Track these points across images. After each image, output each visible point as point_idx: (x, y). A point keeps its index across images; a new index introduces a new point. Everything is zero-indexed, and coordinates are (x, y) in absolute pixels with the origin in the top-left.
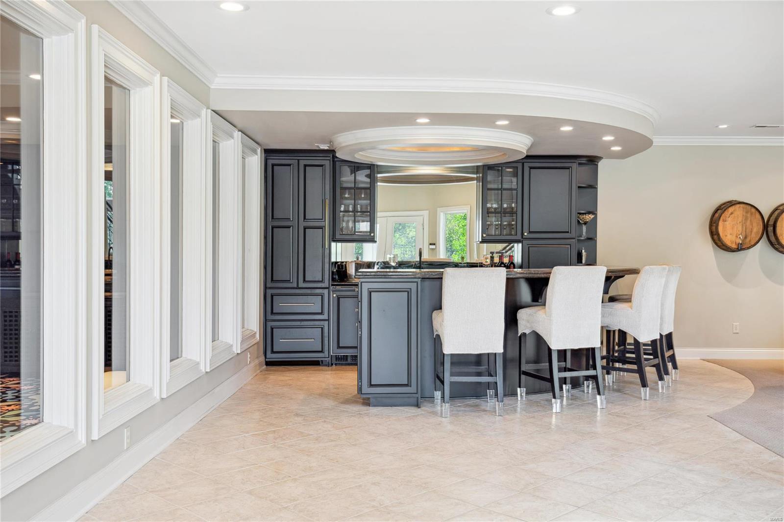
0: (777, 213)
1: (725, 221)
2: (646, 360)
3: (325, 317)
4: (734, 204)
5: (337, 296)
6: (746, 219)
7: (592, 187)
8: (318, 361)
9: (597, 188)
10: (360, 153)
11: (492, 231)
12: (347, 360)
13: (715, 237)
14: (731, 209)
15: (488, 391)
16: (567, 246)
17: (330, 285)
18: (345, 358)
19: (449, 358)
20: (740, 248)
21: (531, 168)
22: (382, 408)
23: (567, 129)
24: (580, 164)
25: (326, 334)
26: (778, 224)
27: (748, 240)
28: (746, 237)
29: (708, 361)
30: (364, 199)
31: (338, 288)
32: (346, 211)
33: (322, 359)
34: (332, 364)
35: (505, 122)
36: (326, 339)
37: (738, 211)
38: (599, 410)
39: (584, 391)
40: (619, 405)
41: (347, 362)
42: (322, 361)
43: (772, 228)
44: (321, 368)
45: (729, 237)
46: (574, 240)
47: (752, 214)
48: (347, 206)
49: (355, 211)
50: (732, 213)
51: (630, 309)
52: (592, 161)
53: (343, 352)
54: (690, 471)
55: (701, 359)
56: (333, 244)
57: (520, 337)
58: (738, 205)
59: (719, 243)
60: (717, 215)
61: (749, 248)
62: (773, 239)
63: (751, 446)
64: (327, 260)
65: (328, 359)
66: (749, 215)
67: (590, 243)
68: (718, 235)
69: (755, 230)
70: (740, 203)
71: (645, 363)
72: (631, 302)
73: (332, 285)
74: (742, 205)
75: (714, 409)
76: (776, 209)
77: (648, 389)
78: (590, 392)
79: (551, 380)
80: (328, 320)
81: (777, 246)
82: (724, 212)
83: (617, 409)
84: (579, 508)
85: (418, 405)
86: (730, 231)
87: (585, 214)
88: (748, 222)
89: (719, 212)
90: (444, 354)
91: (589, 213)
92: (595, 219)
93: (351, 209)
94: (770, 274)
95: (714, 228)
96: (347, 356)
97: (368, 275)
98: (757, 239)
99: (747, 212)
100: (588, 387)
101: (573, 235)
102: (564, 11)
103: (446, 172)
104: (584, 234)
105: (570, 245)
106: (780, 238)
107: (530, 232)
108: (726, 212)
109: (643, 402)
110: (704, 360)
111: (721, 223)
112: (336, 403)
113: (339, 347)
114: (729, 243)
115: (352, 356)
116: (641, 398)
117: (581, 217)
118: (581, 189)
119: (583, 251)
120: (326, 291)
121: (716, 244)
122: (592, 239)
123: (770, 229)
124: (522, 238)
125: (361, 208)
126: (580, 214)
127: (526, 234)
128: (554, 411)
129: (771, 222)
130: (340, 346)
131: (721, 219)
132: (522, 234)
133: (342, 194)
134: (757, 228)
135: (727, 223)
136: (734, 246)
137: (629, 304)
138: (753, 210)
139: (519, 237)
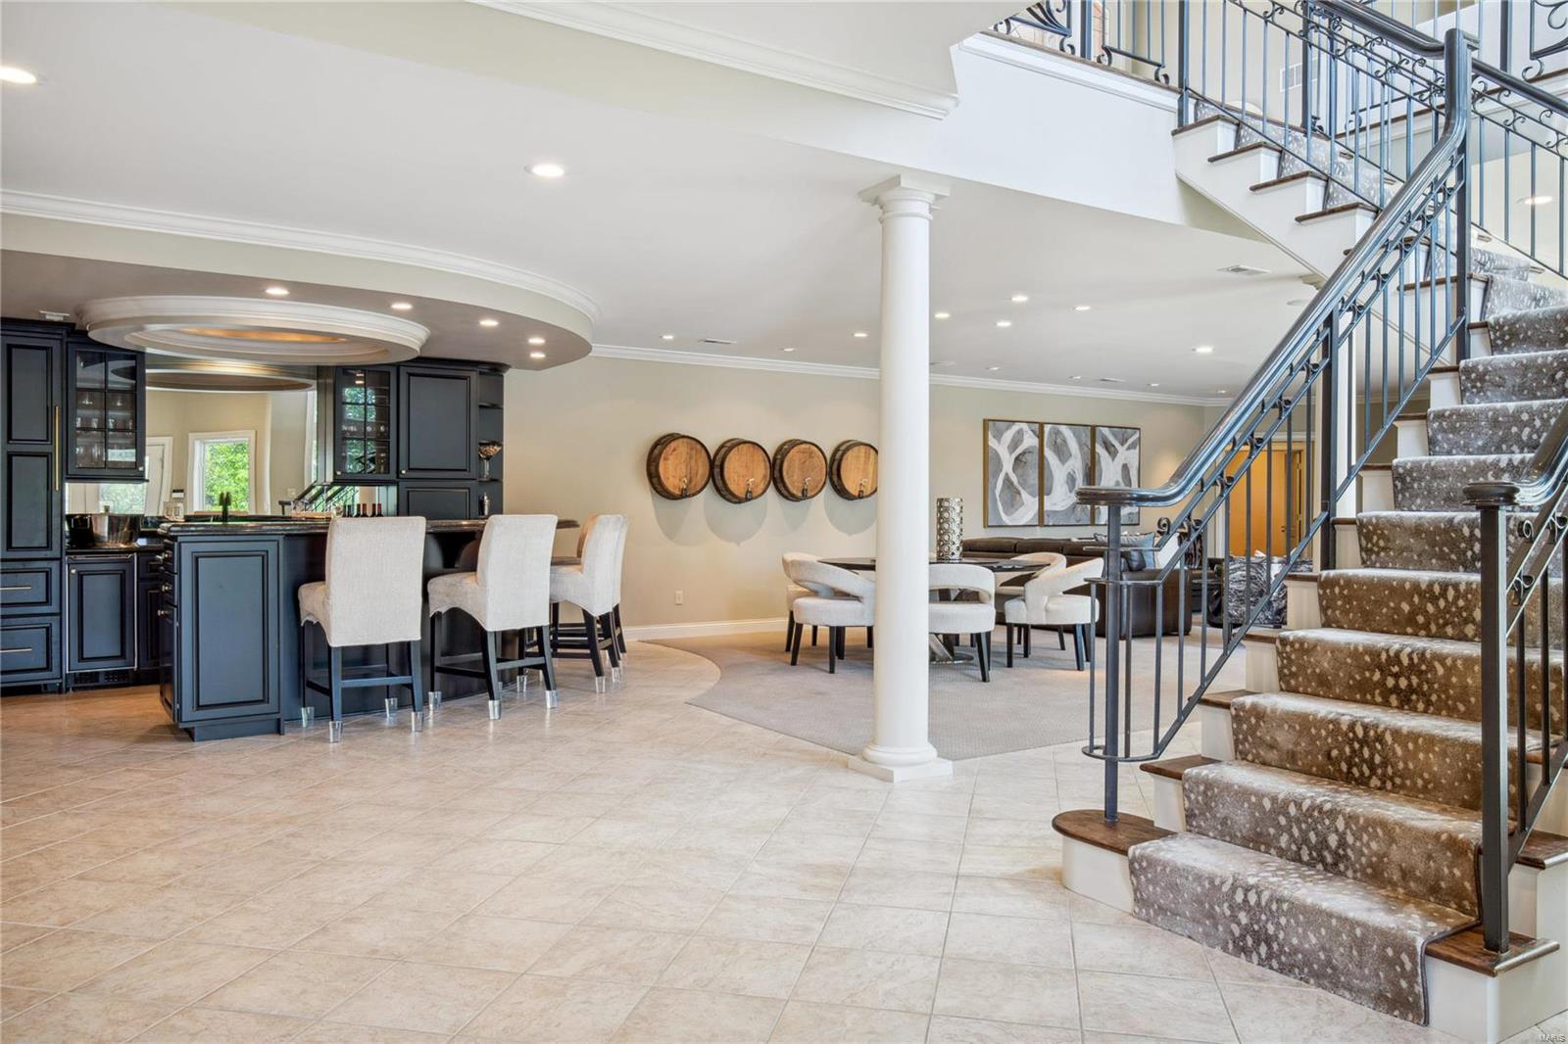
0: (724, 450)
1: (666, 459)
2: (600, 641)
3: (54, 608)
4: (678, 438)
5: (78, 572)
6: (691, 458)
7: (496, 406)
8: (39, 686)
9: (502, 409)
10: (134, 334)
11: (350, 467)
12: (97, 681)
13: (655, 480)
14: (673, 445)
15: (386, 700)
16: (464, 491)
17: (64, 553)
18: (94, 676)
19: (340, 653)
20: (684, 495)
21: (410, 375)
22: (218, 741)
23: (489, 323)
24: (481, 373)
25: (55, 638)
26: (726, 465)
27: (693, 484)
28: (690, 481)
29: (649, 642)
30: (122, 409)
31: (79, 558)
32: (86, 429)
33: (45, 682)
34: (67, 690)
35: (405, 306)
36: (55, 648)
37: (680, 446)
38: (549, 711)
39: (515, 691)
40: (572, 702)
41: (96, 684)
42: (45, 685)
43: (718, 470)
44: (43, 697)
45: (671, 479)
46: (474, 482)
47: (697, 451)
48: (87, 420)
49: (103, 428)
50: (674, 450)
51: (580, 573)
52: (496, 370)
53: (88, 668)
54: (701, 762)
55: (639, 641)
56: (67, 485)
57: (433, 619)
58: (681, 440)
59: (659, 489)
60: (656, 452)
61: (694, 495)
62: (720, 483)
63: (748, 729)
64: (55, 511)
65: (60, 681)
66: (694, 452)
67: (495, 485)
68: (659, 477)
69: (700, 472)
70: (684, 437)
71: (598, 644)
72: (579, 564)
73: (67, 554)
74: (685, 440)
75: (687, 695)
76: (722, 446)
77: (604, 678)
78: (525, 690)
79: (487, 675)
80: (60, 614)
81: (724, 493)
82: (665, 448)
83: (572, 707)
84: (598, 818)
85: (279, 731)
86: (672, 472)
87: (488, 444)
88: (693, 461)
89: (659, 447)
90: (330, 648)
91: (494, 443)
92: (501, 451)
93: (95, 425)
94: (715, 527)
95: (653, 468)
96: (97, 673)
97: (192, 531)
98: (703, 483)
99: (691, 449)
100: (522, 684)
101: (473, 473)
102: (549, 171)
103: (263, 372)
104: (487, 473)
105: (469, 489)
106: (728, 482)
107: (410, 469)
108: (667, 448)
109: (598, 697)
110: (643, 642)
111: (662, 463)
112: (124, 744)
113: (82, 659)
114: (671, 489)
115: (107, 673)
116: (595, 692)
117: (483, 449)
118: (485, 410)
119: (486, 498)
120: (54, 565)
121: (655, 489)
122: (496, 481)
123: (717, 471)
124: (398, 477)
125: (115, 424)
126: (481, 444)
127: (404, 472)
128: (492, 717)
129: (718, 463)
130: (85, 656)
131: (663, 455)
132: (398, 472)
133: (78, 399)
134: (703, 470)
135: (669, 462)
136: (677, 492)
137: (579, 567)
138: (699, 446)
139: (392, 476)
